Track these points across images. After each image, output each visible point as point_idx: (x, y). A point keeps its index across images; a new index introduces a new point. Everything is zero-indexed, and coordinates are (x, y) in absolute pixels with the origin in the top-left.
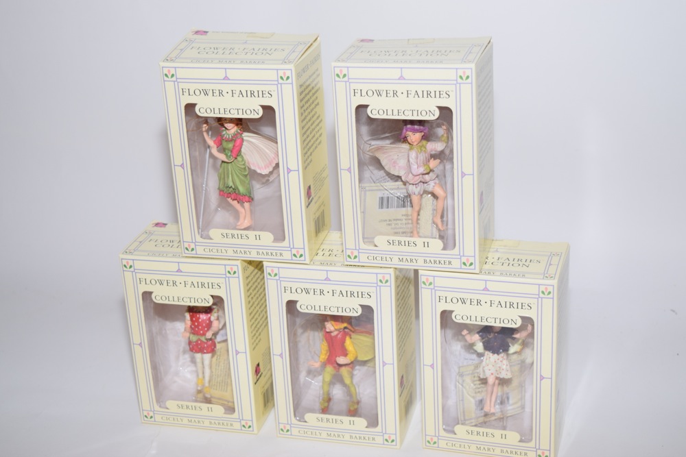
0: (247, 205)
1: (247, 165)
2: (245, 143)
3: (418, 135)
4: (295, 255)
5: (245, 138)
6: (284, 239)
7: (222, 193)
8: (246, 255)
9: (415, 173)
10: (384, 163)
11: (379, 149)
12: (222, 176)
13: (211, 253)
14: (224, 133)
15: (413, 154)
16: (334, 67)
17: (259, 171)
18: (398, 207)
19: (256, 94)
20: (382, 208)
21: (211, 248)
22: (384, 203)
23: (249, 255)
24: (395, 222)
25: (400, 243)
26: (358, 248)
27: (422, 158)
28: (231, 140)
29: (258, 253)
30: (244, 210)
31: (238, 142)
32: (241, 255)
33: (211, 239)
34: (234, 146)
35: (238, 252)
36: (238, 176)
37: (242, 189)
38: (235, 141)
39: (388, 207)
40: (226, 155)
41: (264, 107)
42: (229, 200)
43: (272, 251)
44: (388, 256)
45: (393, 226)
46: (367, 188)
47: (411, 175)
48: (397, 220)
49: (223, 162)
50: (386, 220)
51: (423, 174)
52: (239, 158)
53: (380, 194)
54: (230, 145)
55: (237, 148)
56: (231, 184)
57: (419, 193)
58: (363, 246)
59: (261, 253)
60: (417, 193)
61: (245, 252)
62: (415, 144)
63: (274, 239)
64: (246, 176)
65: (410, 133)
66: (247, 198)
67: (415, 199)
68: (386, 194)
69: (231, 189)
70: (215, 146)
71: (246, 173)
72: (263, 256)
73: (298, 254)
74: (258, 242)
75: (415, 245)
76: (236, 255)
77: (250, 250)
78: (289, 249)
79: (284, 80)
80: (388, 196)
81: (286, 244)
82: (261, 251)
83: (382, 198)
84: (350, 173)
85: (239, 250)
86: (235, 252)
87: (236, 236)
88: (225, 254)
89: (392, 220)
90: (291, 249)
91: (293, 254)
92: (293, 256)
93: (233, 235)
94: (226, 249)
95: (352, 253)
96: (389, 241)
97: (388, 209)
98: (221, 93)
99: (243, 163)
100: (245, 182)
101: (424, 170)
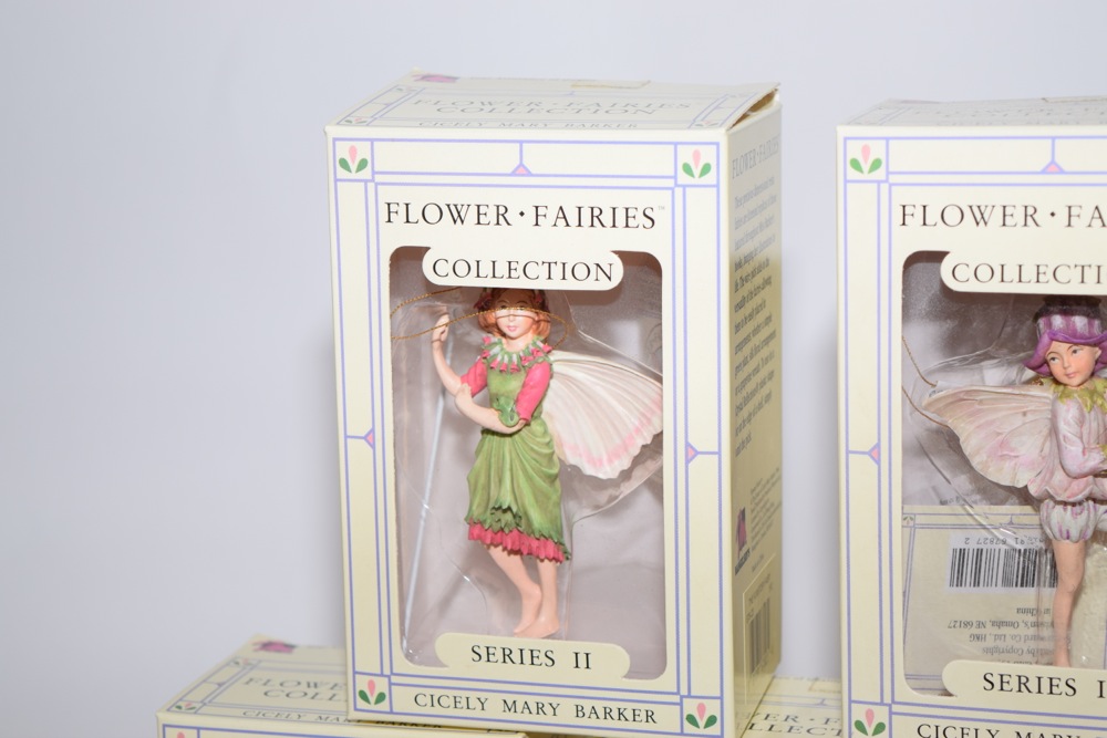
0: (547, 568)
1: (557, 451)
3: (1083, 357)
4: (691, 719)
5: (556, 368)
6: (660, 668)
7: (477, 531)
8: (541, 718)
9: (1073, 466)
10: (968, 447)
11: (959, 399)
12: (482, 480)
13: (437, 710)
14: (496, 350)
15: (1068, 412)
16: (846, 139)
17: (589, 470)
18: (1007, 582)
19: (607, 218)
20: (960, 583)
21: (437, 693)
22: (967, 568)
23: (549, 718)
24: (996, 631)
25: (1023, 683)
26: (887, 699)
27: (1094, 425)
28: (517, 370)
29: (579, 711)
30: (538, 588)
31: (537, 374)
32: (526, 717)
33: (443, 665)
34: (524, 385)
35: (520, 706)
36: (529, 479)
37: (538, 519)
38: (529, 371)
39: (976, 583)
40: (501, 411)
41: (627, 258)
42: (497, 554)
43: (622, 705)
44: (983, 727)
45: (990, 643)
46: (920, 520)
47: (1059, 476)
48: (999, 624)
49: (487, 431)
50: (967, 624)
51: (1096, 476)
52: (535, 426)
53: (957, 540)
54: (514, 384)
55: (534, 391)
56: (507, 500)
57: (1082, 534)
58: (905, 691)
59: (587, 711)
60: (1074, 533)
61: (540, 708)
63: (629, 671)
64: (552, 479)
65: (1061, 348)
66: (551, 549)
67: (1067, 552)
68: (974, 540)
69: (508, 516)
70: (467, 389)
71: (555, 471)
72: (593, 722)
73: (701, 717)
74: (581, 678)
75: (1071, 691)
76: (510, 716)
77: (554, 701)
78: (676, 699)
79: (692, 175)
80: (980, 547)
81: (666, 681)
82: (587, 704)
83: (962, 552)
84: (878, 462)
85: (520, 700)
86: (510, 707)
87: (516, 656)
88: (478, 713)
89: (989, 625)
90: (682, 697)
91: (685, 717)
92: (686, 723)
93: (507, 652)
94: (483, 696)
95: (870, 715)
96: (988, 677)
97: (976, 588)
98: (502, 215)
99: (547, 440)
100: (548, 498)
101: (1102, 462)
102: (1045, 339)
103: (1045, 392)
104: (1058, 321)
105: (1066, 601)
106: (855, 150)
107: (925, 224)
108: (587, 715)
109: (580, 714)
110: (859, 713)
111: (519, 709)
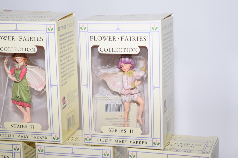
0: (28, 109)
1: (29, 85)
2: (28, 72)
3: (128, 66)
4: (54, 138)
5: (28, 69)
6: (47, 128)
7: (13, 102)
8: (25, 138)
9: (126, 88)
10: (108, 84)
11: (105, 75)
12: (14, 91)
13: (5, 137)
14: (16, 65)
15: (125, 77)
16: (79, 23)
17: (36, 89)
18: (116, 111)
20: (107, 111)
21: (5, 134)
22: (108, 108)
23: (27, 138)
24: (115, 120)
25: (116, 130)
26: (91, 134)
27: (130, 80)
28: (20, 69)
30: (26, 112)
31: (24, 70)
32: (22, 138)
33: (5, 128)
34: (21, 72)
36: (23, 91)
37: (25, 99)
38: (22, 69)
39: (110, 111)
40: (16, 77)
42: (18, 106)
43: (40, 136)
44: (109, 139)
45: (113, 122)
46: (98, 98)
47: (124, 90)
48: (115, 119)
49: (15, 82)
50: (109, 119)
51: (131, 89)
52: (24, 81)
53: (106, 103)
54: (19, 72)
55: (23, 74)
56: (18, 95)
57: (128, 101)
58: (94, 132)
59: (34, 137)
60: (127, 101)
61: (25, 136)
62: (126, 71)
63: (42, 129)
64: (28, 91)
65: (123, 64)
66: (28, 105)
67: (126, 104)
68: (109, 103)
69: (19, 99)
70: (11, 73)
71: (28, 89)
72: (35, 139)
73: (56, 138)
74: (32, 130)
75: (125, 132)
76: (19, 138)
77: (27, 135)
78: (51, 134)
79: (50, 31)
80: (111, 104)
81: (49, 131)
82: (34, 136)
83: (107, 105)
84: (88, 87)
85: (21, 135)
86: (19, 136)
87: (19, 126)
88: (13, 138)
89: (113, 119)
90: (52, 134)
91: (53, 138)
92: (53, 139)
93: (18, 125)
94: (14, 134)
95: (88, 137)
96: (109, 129)
97: (110, 112)
98: (13, 38)
99: (27, 83)
100: (27, 95)
101: (131, 87)
102: (120, 63)
103: (121, 73)
104: (123, 59)
105: (126, 114)
106: (81, 26)
107: (95, 40)
108: (34, 138)
109: (33, 138)
110: (86, 137)
111: (21, 137)
